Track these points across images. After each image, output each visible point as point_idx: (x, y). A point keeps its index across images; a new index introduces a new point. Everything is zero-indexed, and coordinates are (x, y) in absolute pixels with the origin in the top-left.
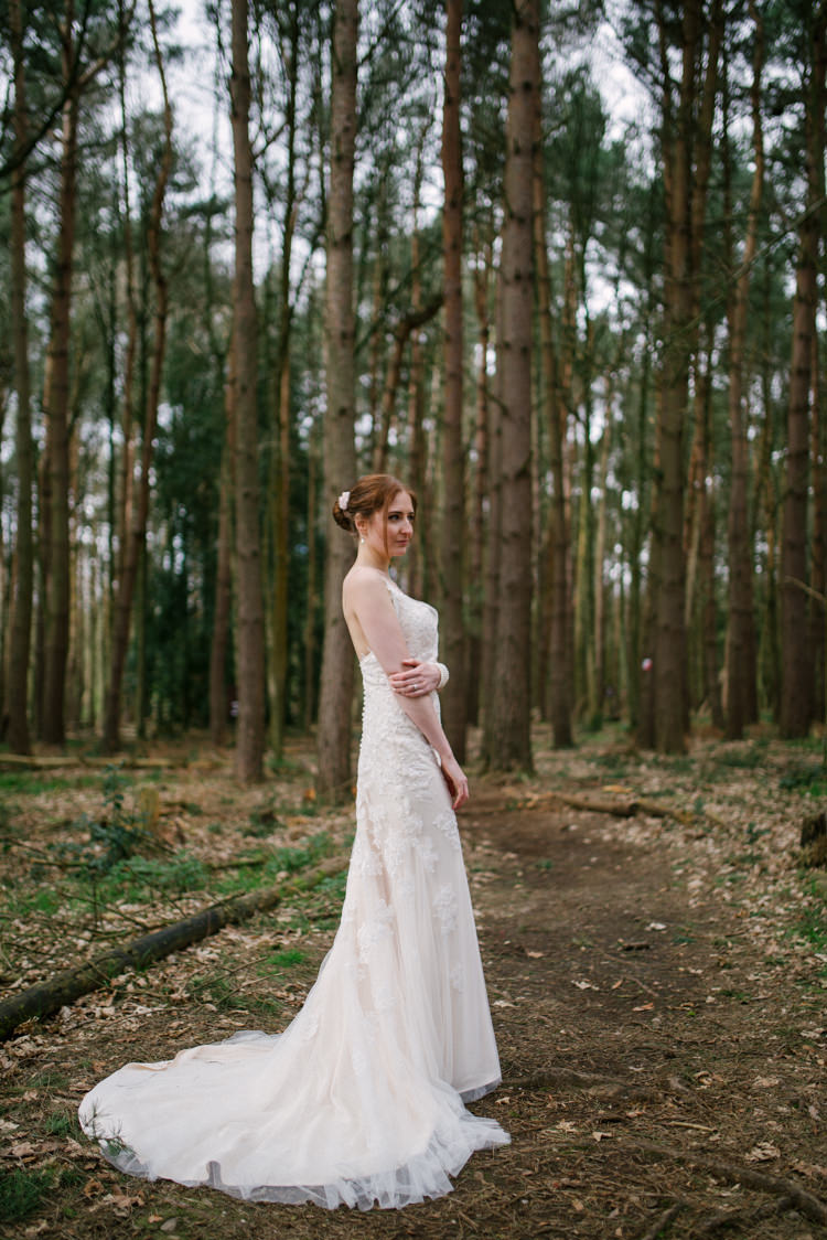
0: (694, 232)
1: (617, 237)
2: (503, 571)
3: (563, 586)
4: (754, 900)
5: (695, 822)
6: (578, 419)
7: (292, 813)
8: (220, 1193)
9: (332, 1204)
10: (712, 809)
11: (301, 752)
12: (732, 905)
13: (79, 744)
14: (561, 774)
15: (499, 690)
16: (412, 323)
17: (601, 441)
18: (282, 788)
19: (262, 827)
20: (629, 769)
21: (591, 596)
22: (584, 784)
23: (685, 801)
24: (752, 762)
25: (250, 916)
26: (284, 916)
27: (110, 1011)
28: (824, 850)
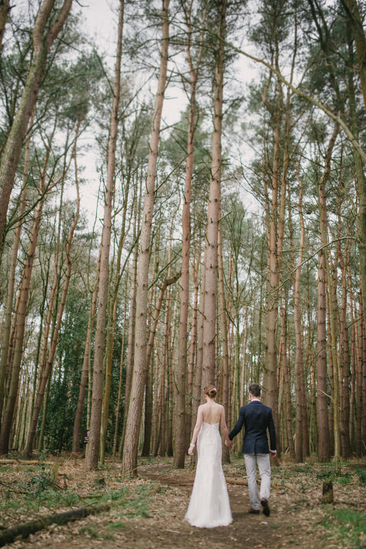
0: (278, 254)
1: (250, 254)
4: (303, 515)
5: (281, 489)
6: (234, 324)
7: (111, 481)
10: (288, 485)
12: (295, 516)
13: (13, 456)
16: (168, 283)
18: (106, 473)
19: (99, 485)
22: (234, 475)
25: (98, 512)
26: (113, 513)
27: (49, 537)
28: (332, 496)
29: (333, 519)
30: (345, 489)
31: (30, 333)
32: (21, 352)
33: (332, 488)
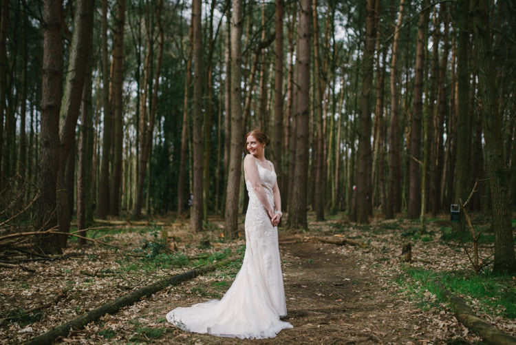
2: (297, 150)
3: (322, 155)
4: (383, 272)
5: (366, 247)
6: (330, 86)
7: (215, 242)
8: (211, 335)
9: (243, 338)
10: (374, 243)
11: (215, 221)
12: (375, 274)
13: (124, 216)
14: (318, 230)
15: (295, 196)
17: (339, 94)
18: (210, 233)
19: (205, 246)
20: (345, 229)
21: (334, 159)
22: (326, 234)
23: (365, 240)
24: (394, 227)
25: (206, 272)
26: (218, 273)
27: (167, 296)
28: (410, 256)
29: (407, 276)
30: (425, 247)
31: (128, 98)
32: (121, 118)
33: (410, 249)
